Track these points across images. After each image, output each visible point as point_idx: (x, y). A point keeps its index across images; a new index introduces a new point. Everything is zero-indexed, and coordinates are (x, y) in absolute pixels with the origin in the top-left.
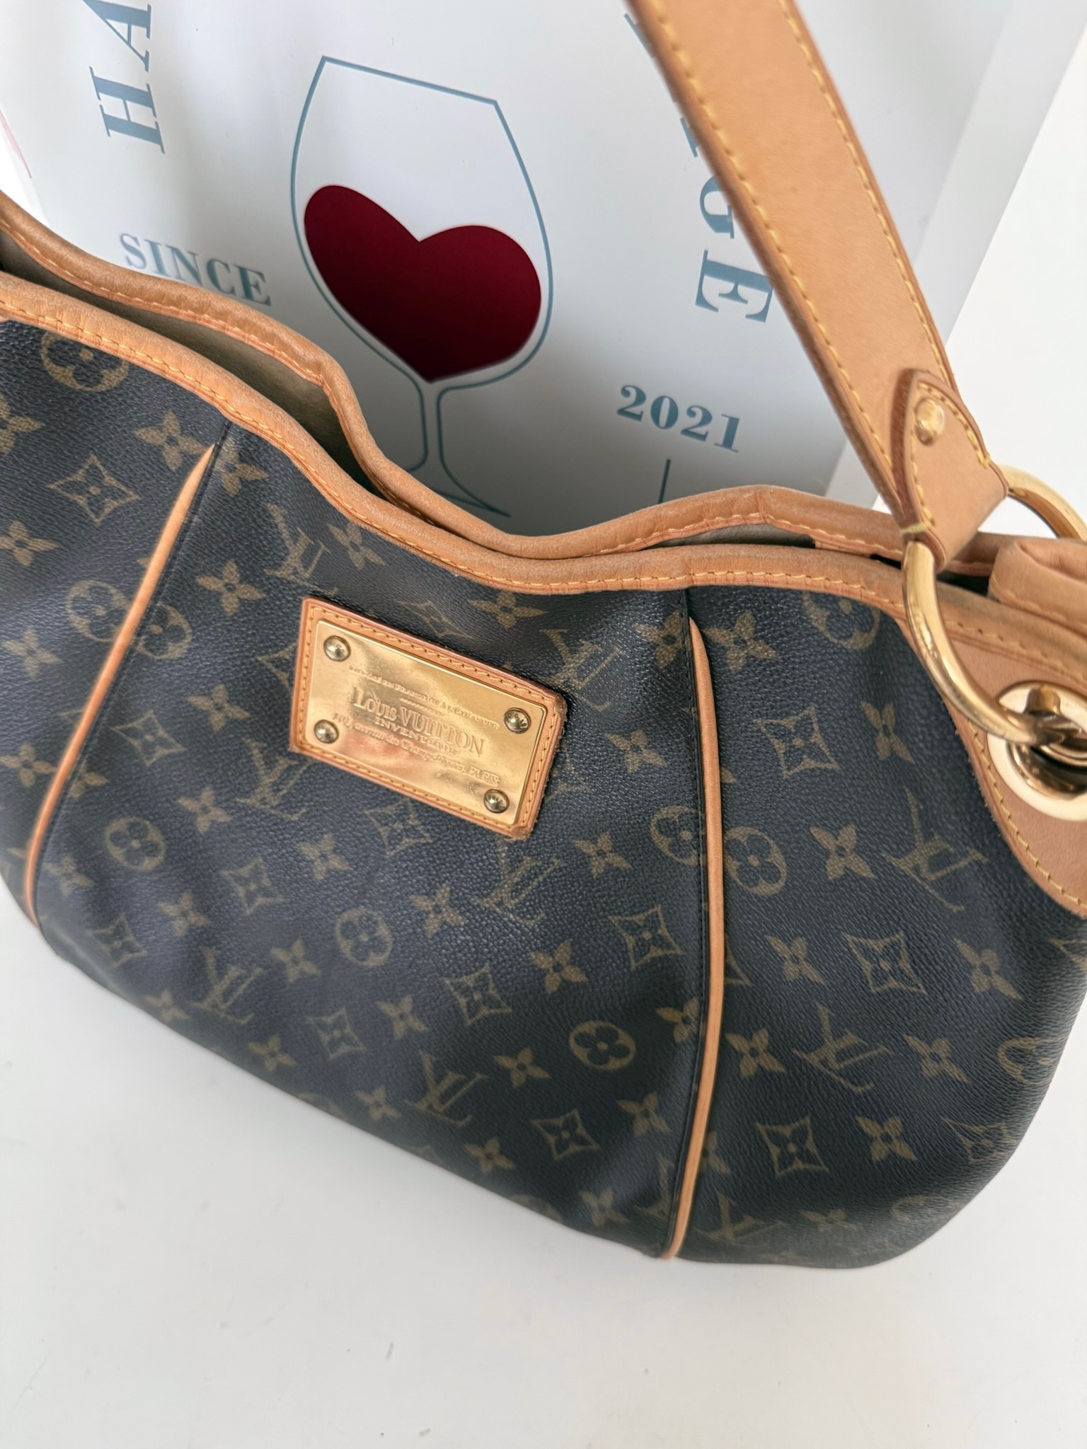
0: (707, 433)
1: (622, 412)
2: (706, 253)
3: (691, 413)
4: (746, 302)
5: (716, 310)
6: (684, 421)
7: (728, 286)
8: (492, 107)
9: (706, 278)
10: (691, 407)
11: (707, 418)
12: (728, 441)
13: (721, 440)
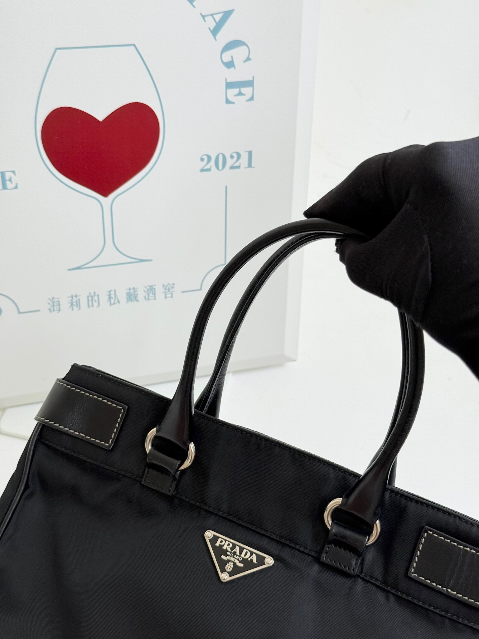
0: (240, 164)
1: (202, 170)
2: (226, 79)
3: (232, 157)
4: (244, 95)
5: (234, 103)
6: (230, 162)
7: (236, 91)
8: (133, 47)
9: (228, 90)
10: (232, 154)
11: (239, 156)
12: (250, 165)
13: (247, 165)
